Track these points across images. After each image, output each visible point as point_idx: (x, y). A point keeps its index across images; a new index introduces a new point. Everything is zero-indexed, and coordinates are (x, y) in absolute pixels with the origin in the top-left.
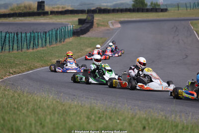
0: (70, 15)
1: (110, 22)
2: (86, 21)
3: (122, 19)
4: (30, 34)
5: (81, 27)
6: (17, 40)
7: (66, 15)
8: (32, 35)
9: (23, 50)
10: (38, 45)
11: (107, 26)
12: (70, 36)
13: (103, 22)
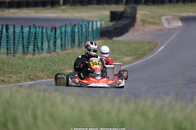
0: (96, 6)
1: (163, 18)
2: (125, 15)
3: (185, 14)
4: (28, 28)
5: (114, 25)
6: (7, 37)
7: (90, 7)
8: (33, 30)
9: (17, 55)
10: (42, 49)
11: (159, 23)
12: (96, 37)
13: (152, 18)
